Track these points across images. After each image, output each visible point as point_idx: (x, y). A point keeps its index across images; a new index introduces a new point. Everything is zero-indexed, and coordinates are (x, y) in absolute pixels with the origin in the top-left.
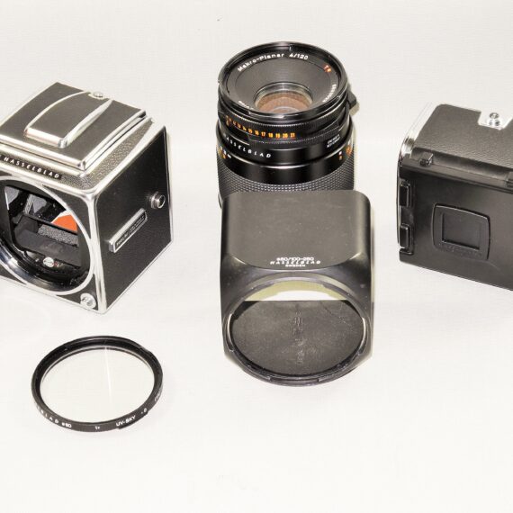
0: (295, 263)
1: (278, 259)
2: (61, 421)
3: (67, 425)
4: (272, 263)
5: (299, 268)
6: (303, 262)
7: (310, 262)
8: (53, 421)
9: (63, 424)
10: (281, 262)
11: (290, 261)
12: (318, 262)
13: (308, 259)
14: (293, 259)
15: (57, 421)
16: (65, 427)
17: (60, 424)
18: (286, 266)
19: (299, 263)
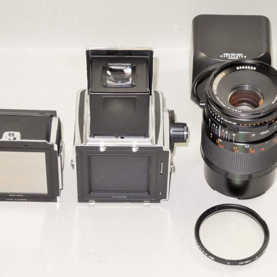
0: (233, 57)
1: (224, 54)
4: (221, 56)
6: (237, 56)
7: (241, 56)
9: (210, 257)
10: (226, 56)
11: (231, 56)
12: (245, 57)
13: (240, 55)
14: (232, 54)
15: (206, 254)
17: (208, 256)
18: (229, 58)
19: (235, 57)
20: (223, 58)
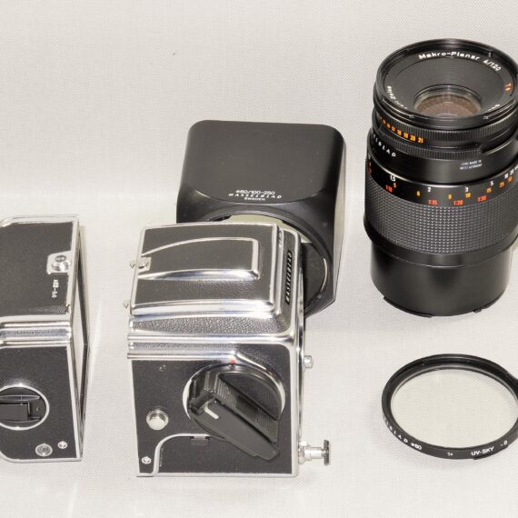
0: (254, 196)
1: (238, 191)
2: (410, 440)
3: (417, 446)
4: (231, 195)
5: (258, 202)
6: (262, 196)
7: (270, 196)
8: (402, 440)
9: (413, 445)
10: (240, 194)
11: (250, 194)
12: (279, 197)
13: (270, 193)
14: (253, 192)
15: (406, 440)
16: (414, 448)
17: (409, 444)
18: (246, 198)
19: (259, 197)
20: (234, 199)
